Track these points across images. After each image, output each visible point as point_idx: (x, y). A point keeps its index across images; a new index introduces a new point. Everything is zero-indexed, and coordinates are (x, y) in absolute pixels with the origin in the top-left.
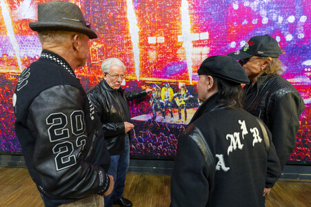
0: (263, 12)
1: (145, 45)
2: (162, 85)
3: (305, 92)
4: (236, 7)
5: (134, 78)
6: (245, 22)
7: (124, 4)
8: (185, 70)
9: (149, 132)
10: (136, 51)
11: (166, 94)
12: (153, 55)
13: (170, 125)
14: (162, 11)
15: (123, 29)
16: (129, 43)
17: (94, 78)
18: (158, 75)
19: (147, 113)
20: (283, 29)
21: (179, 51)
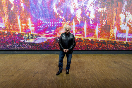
0: (44, 21)
1: (22, 26)
2: (26, 34)
4: (39, 20)
5: (20, 32)
6: (41, 23)
7: (17, 18)
8: (30, 31)
9: (23, 44)
10: (20, 27)
11: (27, 36)
12: (23, 28)
13: (28, 42)
14: (25, 20)
15: (17, 22)
16: (18, 25)
17: (11, 32)
18: (25, 32)
19: (23, 40)
20: (47, 24)
21: (29, 27)
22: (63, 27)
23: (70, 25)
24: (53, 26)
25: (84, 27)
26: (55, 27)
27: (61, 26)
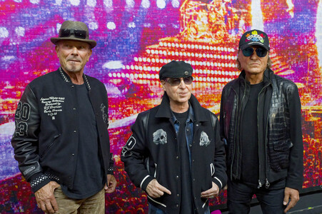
3: (116, 109)
20: (65, 14)
22: (190, 33)
23: (237, 22)
24: (111, 26)
25: (317, 35)
26: (132, 37)
27: (174, 32)
